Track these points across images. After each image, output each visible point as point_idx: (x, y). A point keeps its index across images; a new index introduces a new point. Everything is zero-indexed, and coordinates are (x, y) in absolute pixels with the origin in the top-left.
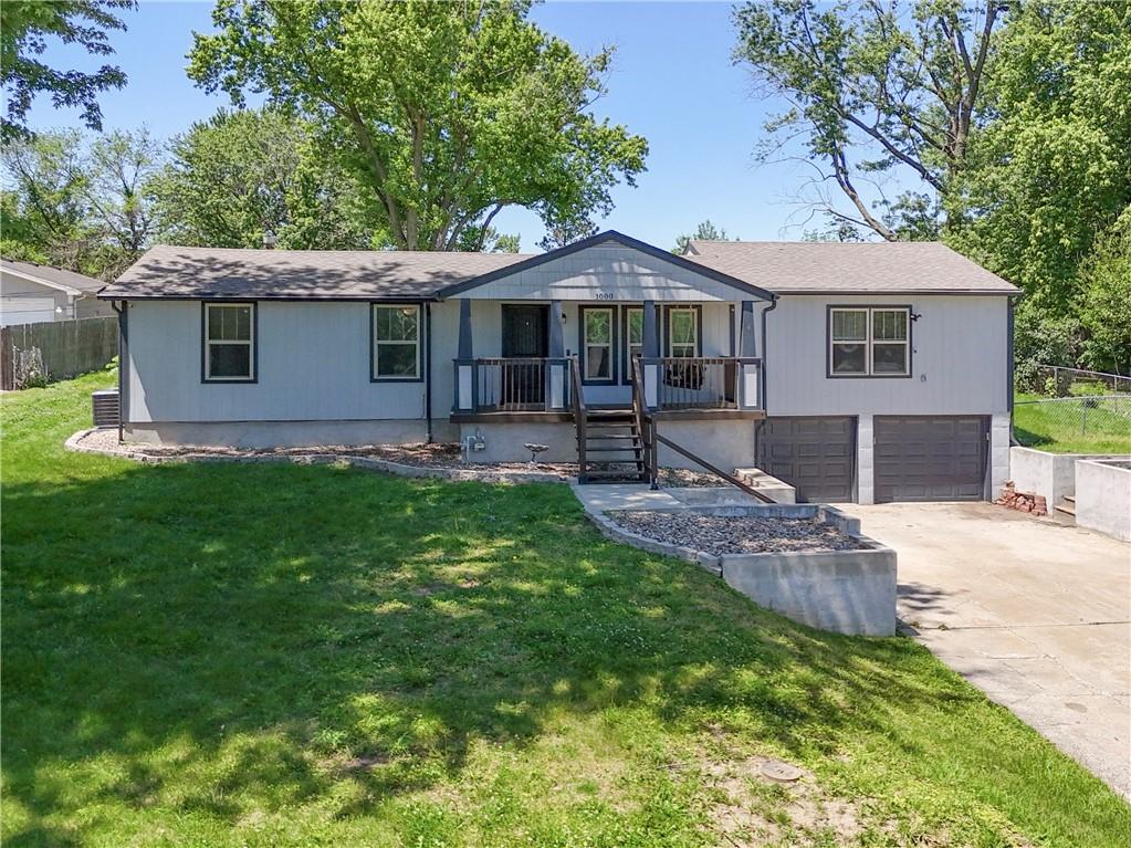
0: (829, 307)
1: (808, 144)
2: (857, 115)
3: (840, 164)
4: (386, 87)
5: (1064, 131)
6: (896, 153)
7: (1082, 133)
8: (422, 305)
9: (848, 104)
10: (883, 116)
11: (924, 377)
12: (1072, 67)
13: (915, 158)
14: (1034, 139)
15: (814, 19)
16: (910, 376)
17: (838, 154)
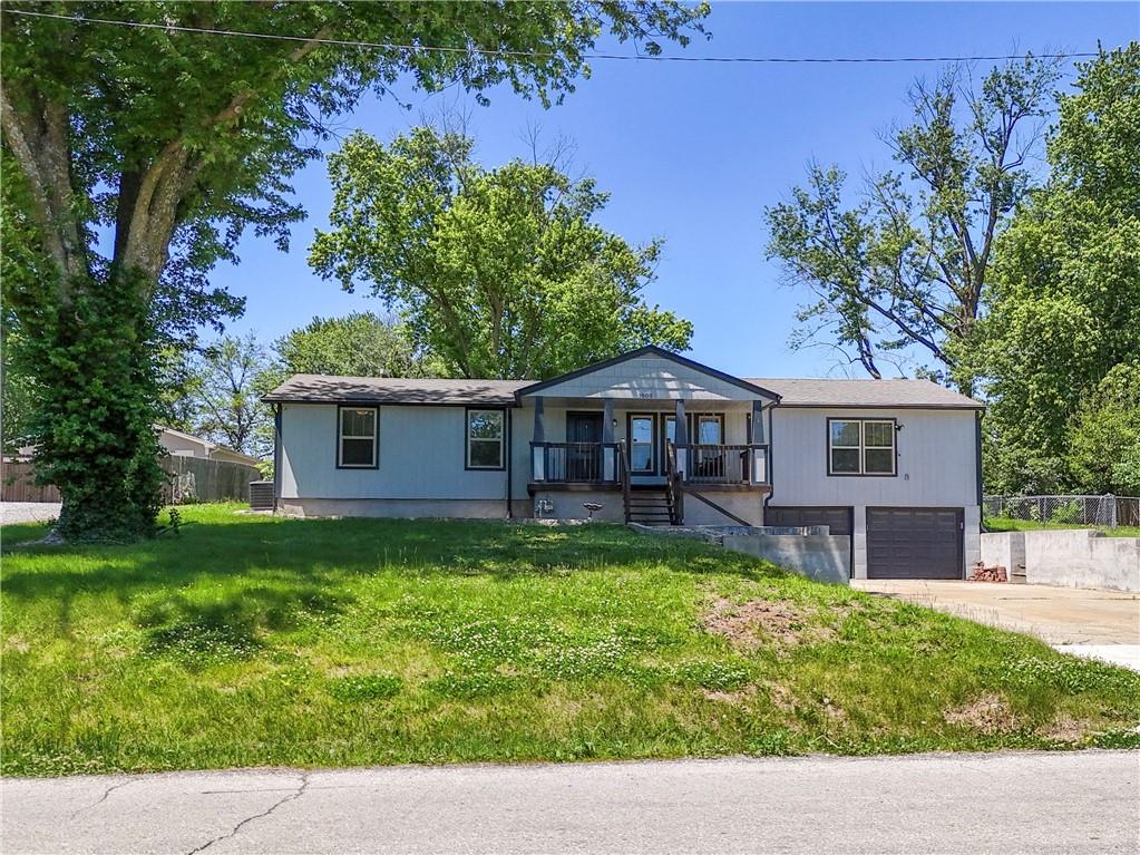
0: (828, 419)
1: (836, 332)
2: (876, 300)
3: (865, 349)
4: (471, 273)
5: (1051, 307)
6: (910, 333)
7: (1067, 307)
8: (505, 411)
9: (867, 291)
10: (897, 301)
11: (907, 476)
12: (1061, 254)
13: (927, 338)
14: (1026, 314)
15: (835, 218)
16: (896, 475)
17: (861, 339)
